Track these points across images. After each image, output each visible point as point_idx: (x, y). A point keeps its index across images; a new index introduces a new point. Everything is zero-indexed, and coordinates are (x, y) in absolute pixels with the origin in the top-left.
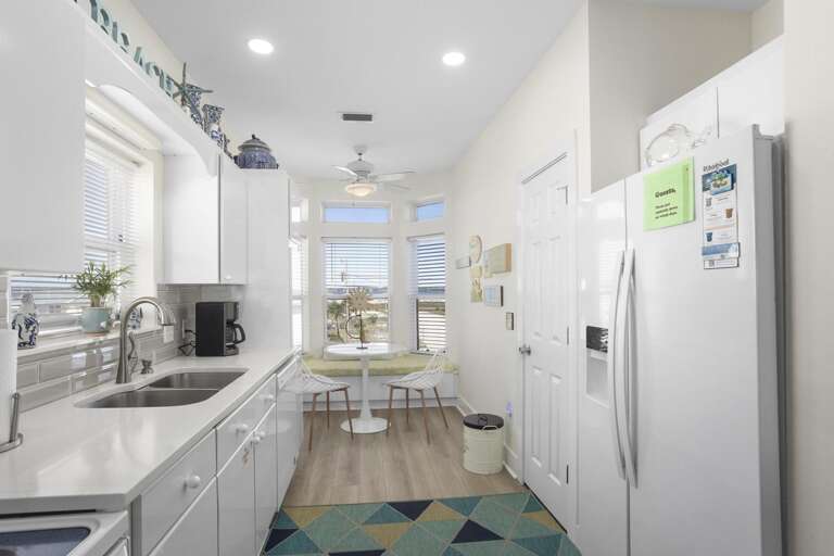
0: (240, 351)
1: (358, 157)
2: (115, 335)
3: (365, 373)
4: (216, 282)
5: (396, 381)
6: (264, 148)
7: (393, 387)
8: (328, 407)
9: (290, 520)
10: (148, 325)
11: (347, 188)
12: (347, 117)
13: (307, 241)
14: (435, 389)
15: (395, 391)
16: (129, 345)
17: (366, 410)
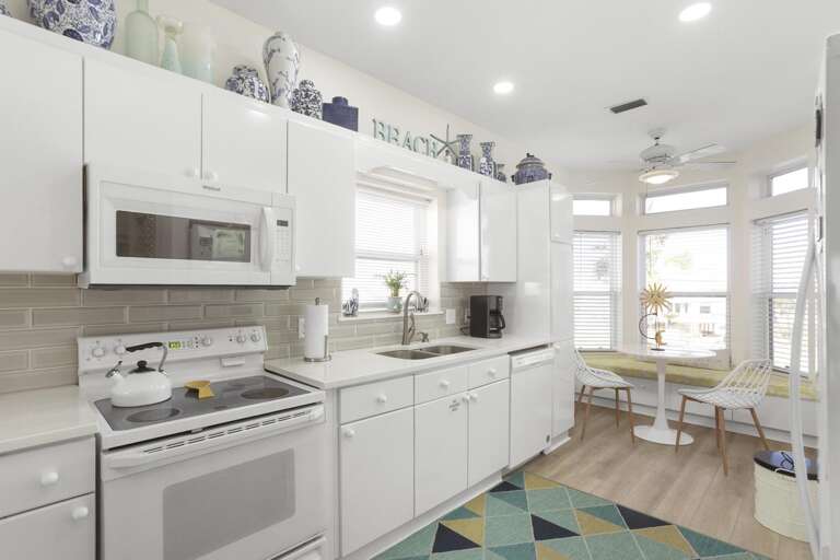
0: (504, 336)
1: (654, 142)
2: (402, 314)
3: (662, 378)
4: (476, 279)
5: (689, 391)
6: (539, 164)
7: (686, 398)
8: (617, 406)
9: (522, 481)
10: (434, 310)
11: (641, 179)
12: (617, 110)
13: (620, 238)
14: (752, 410)
15: (688, 401)
16: (410, 321)
17: (661, 418)
